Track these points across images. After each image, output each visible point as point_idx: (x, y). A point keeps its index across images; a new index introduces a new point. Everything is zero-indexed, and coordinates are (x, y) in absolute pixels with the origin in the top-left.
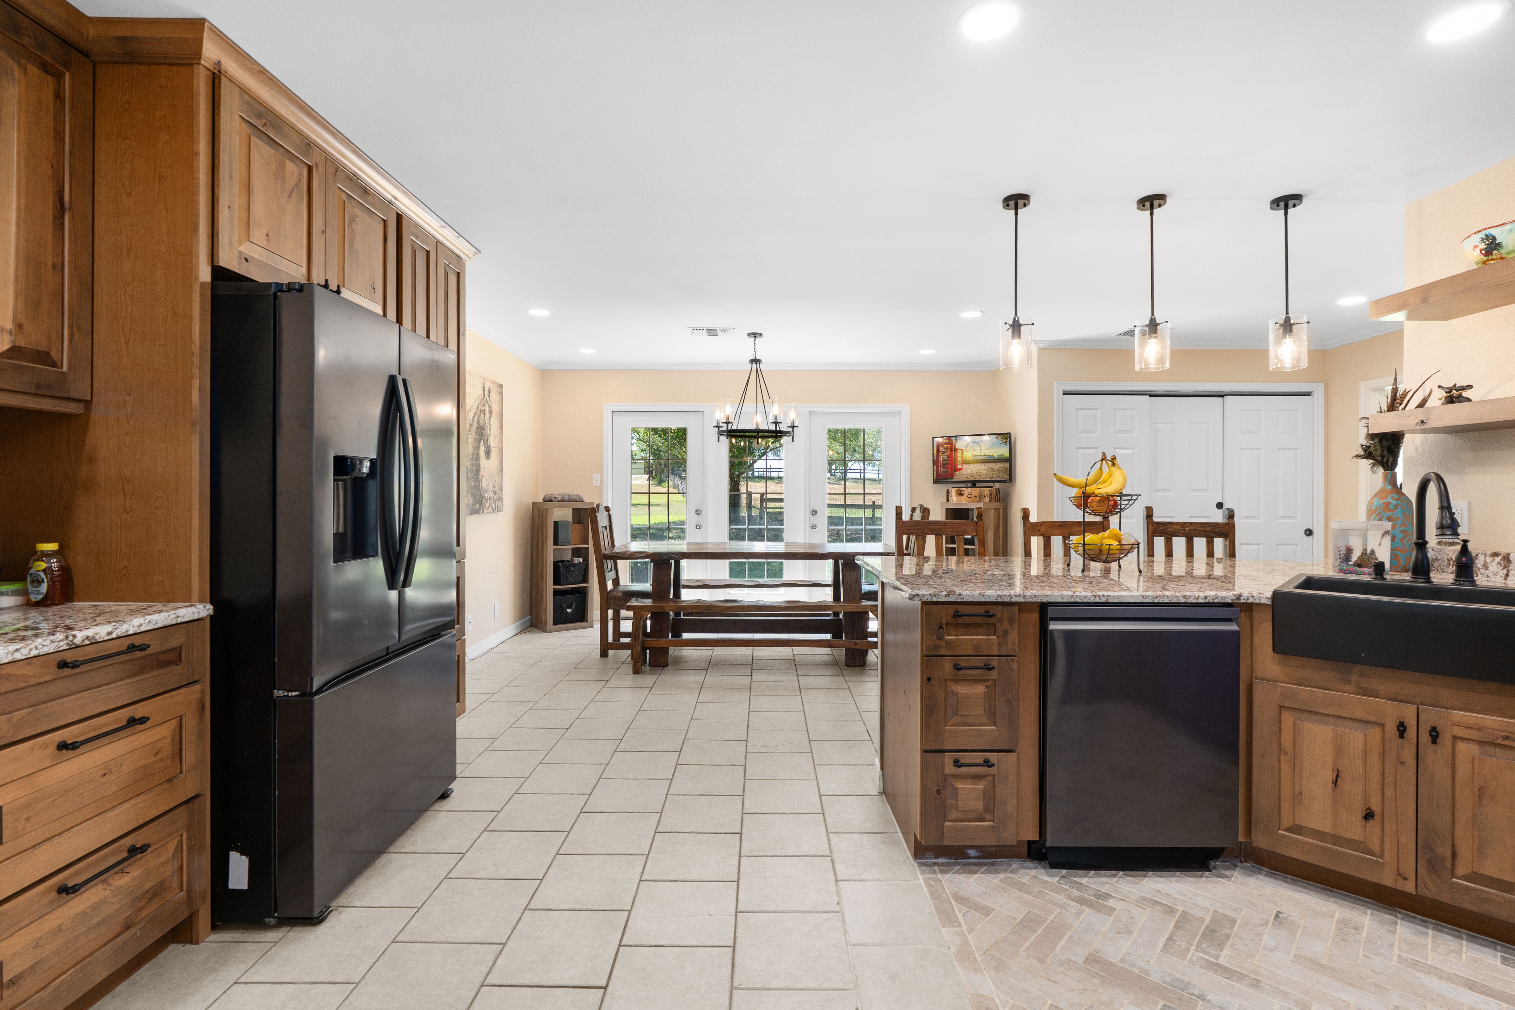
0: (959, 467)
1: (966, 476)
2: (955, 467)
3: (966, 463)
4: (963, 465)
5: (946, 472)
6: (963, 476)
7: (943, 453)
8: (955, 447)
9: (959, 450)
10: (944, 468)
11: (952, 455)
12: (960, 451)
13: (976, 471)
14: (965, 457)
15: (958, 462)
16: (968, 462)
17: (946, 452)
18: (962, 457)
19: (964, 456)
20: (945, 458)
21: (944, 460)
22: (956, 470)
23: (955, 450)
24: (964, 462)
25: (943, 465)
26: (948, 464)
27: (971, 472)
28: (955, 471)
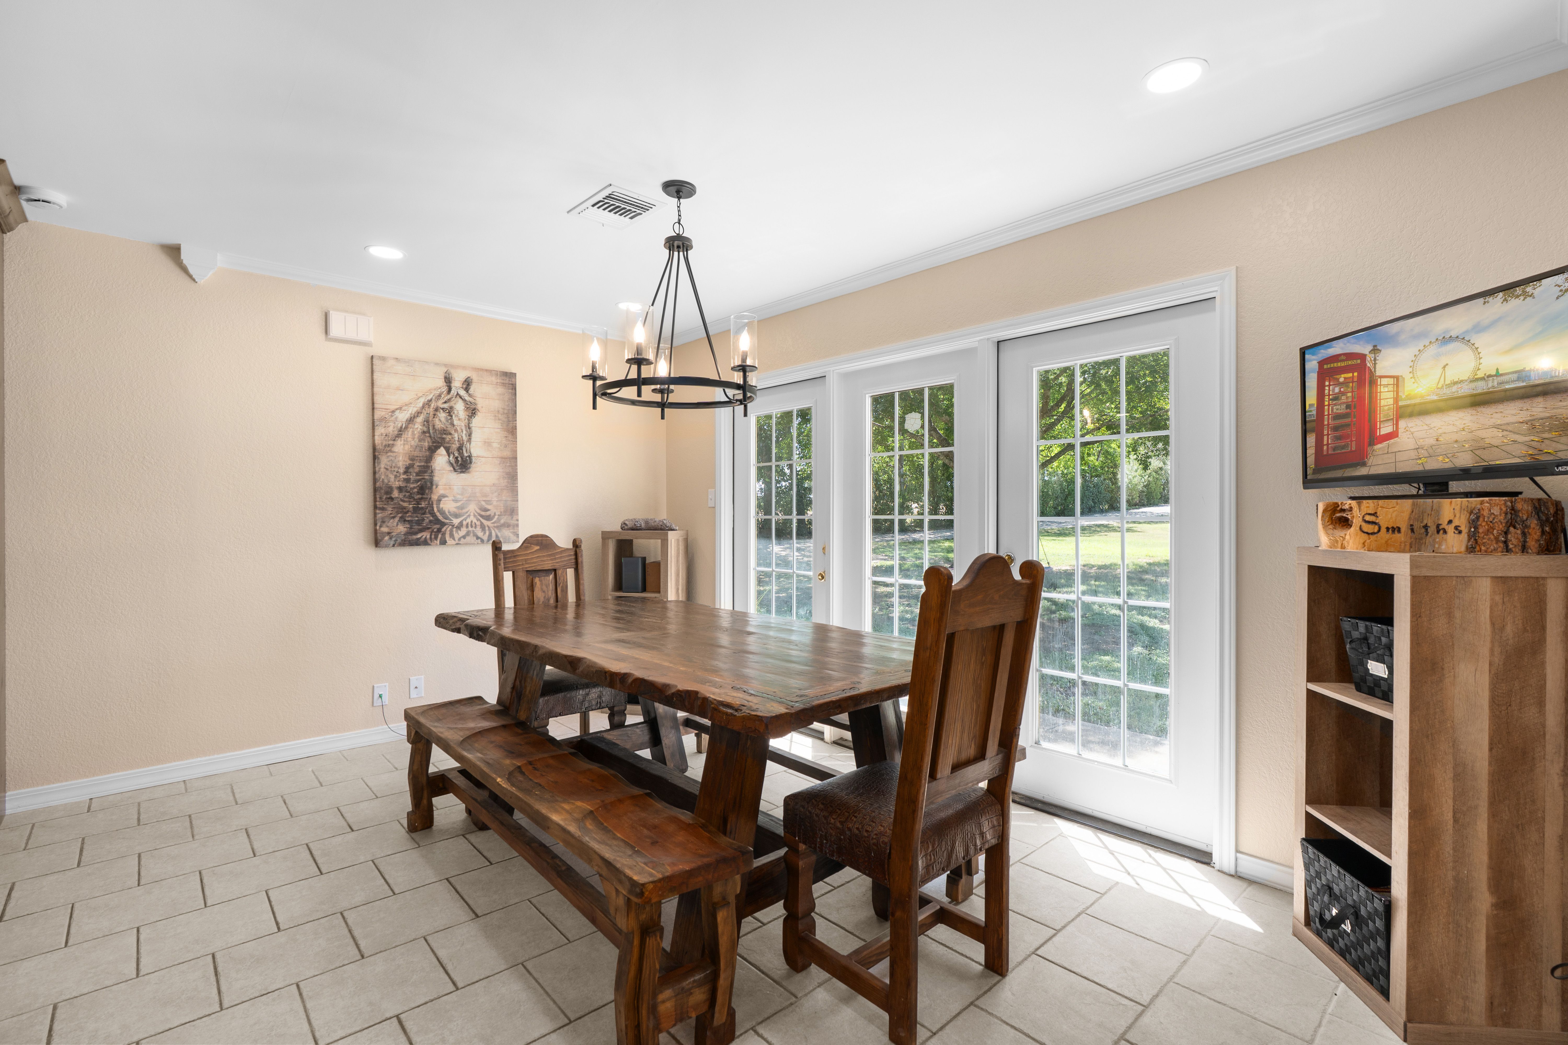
0: (1386, 429)
1: (1413, 455)
2: (1373, 429)
3: (1411, 415)
4: (1402, 424)
5: (1343, 447)
6: (1400, 457)
7: (1333, 400)
8: (1372, 374)
9: (1384, 381)
10: (1337, 438)
11: (1361, 398)
12: (1391, 381)
13: (1455, 437)
14: (1409, 397)
15: (1381, 416)
16: (1422, 411)
17: (1343, 393)
18: (1396, 400)
19: (1402, 395)
20: (1340, 409)
21: (1337, 417)
22: (1375, 439)
23: (1373, 382)
24: (1401, 413)
25: (1336, 429)
26: (1347, 425)
27: (1432, 441)
28: (1372, 443)
